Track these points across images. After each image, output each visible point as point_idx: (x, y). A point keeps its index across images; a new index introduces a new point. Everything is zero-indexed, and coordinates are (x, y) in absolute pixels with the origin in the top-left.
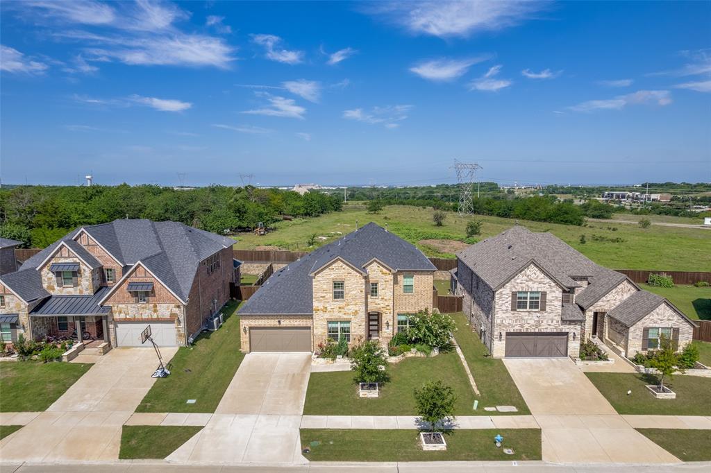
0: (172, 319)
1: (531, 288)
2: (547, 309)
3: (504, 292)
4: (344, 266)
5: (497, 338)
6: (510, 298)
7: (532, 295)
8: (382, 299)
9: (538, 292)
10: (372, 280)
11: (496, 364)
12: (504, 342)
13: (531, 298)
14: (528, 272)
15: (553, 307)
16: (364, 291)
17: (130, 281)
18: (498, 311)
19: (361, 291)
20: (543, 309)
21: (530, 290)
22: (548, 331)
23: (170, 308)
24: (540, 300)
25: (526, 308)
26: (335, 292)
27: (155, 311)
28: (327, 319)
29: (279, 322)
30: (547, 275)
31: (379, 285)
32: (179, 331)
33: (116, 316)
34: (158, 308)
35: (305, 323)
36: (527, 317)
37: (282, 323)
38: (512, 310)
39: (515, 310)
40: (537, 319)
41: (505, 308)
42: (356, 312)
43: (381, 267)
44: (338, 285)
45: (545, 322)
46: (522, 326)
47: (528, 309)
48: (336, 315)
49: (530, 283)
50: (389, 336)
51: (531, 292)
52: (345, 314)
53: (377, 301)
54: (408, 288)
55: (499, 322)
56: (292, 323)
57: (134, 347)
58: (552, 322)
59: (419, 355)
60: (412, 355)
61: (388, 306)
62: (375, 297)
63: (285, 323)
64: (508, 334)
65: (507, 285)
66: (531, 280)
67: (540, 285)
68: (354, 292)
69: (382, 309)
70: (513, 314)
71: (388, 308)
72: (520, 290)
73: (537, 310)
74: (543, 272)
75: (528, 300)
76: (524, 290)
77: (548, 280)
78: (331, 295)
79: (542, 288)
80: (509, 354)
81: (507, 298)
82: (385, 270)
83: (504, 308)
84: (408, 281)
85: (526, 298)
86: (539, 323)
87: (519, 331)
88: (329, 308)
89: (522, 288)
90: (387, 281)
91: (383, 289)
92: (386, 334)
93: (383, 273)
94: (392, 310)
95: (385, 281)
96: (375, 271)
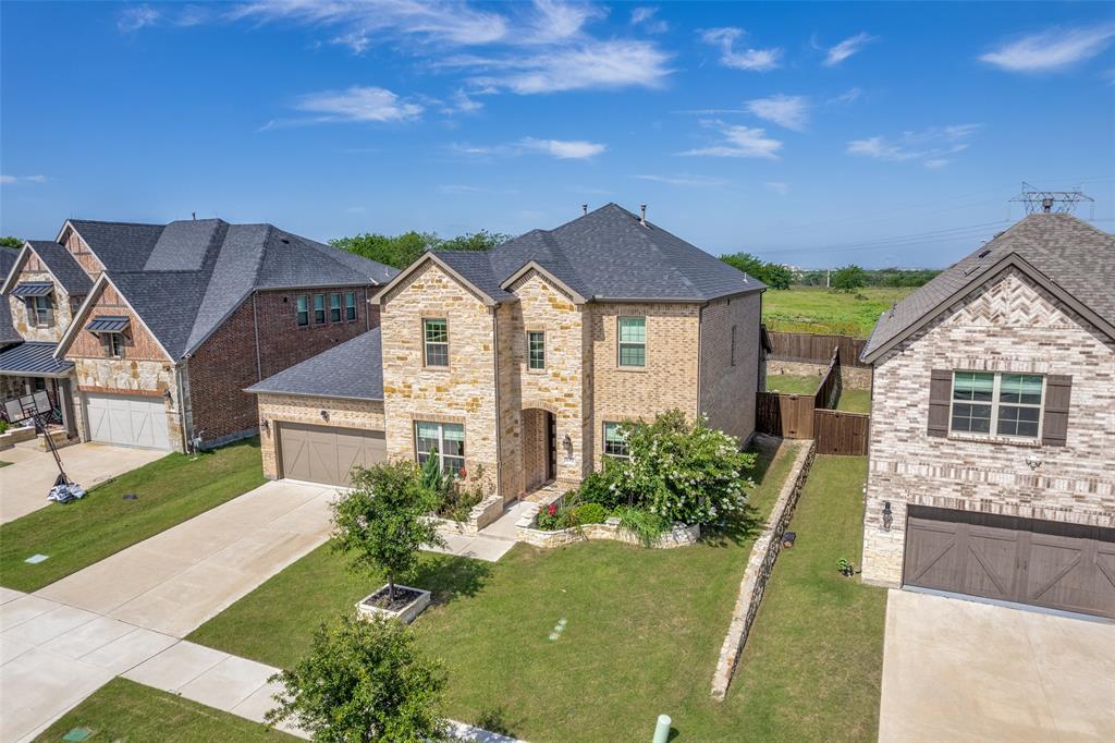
0: (161, 395)
1: (1007, 360)
2: (1073, 438)
3: (902, 372)
4: (446, 279)
5: (873, 520)
6: (926, 392)
7: (1012, 387)
8: (556, 375)
9: (1036, 378)
10: (529, 325)
11: (858, 604)
12: (901, 536)
13: (1005, 396)
14: (996, 304)
15: (1097, 434)
16: (491, 346)
17: (96, 314)
18: (879, 433)
19: (486, 348)
20: (1056, 439)
21: (1002, 367)
22: (1072, 518)
23: (157, 370)
24: (1042, 407)
25: (987, 430)
26: (430, 348)
27: (135, 375)
28: (412, 414)
29: (323, 413)
30: (1077, 316)
31: (547, 337)
32: (172, 419)
33: (84, 382)
34: (139, 370)
35: (374, 422)
36: (987, 463)
37: (332, 418)
38: (931, 432)
39: (943, 433)
40: (1027, 471)
41: (906, 425)
42: (474, 404)
43: (552, 290)
44: (435, 331)
45: (1061, 485)
46: (966, 489)
47: (993, 435)
48: (432, 407)
49: (1004, 345)
50: (573, 477)
51: (1009, 376)
52: (450, 405)
53: (542, 381)
54: (631, 354)
55: (882, 467)
56: (350, 420)
57: (112, 444)
58: (1092, 488)
59: (627, 537)
60: (607, 535)
61: (570, 395)
62: (538, 370)
63: (338, 417)
64: (914, 511)
65: (914, 345)
66: (1007, 331)
67: (1043, 352)
68: (469, 349)
69: (554, 404)
70: (936, 446)
71: (569, 401)
72: (964, 366)
73: (1029, 440)
74: (1059, 303)
75: (995, 404)
76: (979, 366)
77: (1082, 334)
78: (419, 354)
79: (1052, 363)
80: (917, 574)
81: (914, 391)
82: (560, 298)
83: (903, 423)
84: (631, 334)
85: (987, 395)
86: (1034, 487)
87: (953, 506)
88: (415, 387)
89: (972, 359)
90: (566, 328)
91: (556, 350)
92: (565, 470)
93: (556, 306)
94: (580, 409)
95: (562, 328)
96: (536, 299)
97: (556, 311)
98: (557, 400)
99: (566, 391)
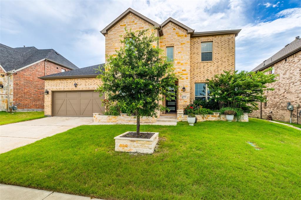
4: (136, 21)
29: (75, 84)
31: (175, 48)
37: (79, 86)
43: (177, 30)
50: (186, 103)
60: (215, 119)
63: (82, 86)
82: (181, 33)
90: (184, 44)
91: (179, 53)
92: (182, 101)
93: (179, 36)
94: (189, 75)
95: (181, 44)
96: (170, 34)
97: (179, 38)
98: (179, 73)
99: (183, 69)
